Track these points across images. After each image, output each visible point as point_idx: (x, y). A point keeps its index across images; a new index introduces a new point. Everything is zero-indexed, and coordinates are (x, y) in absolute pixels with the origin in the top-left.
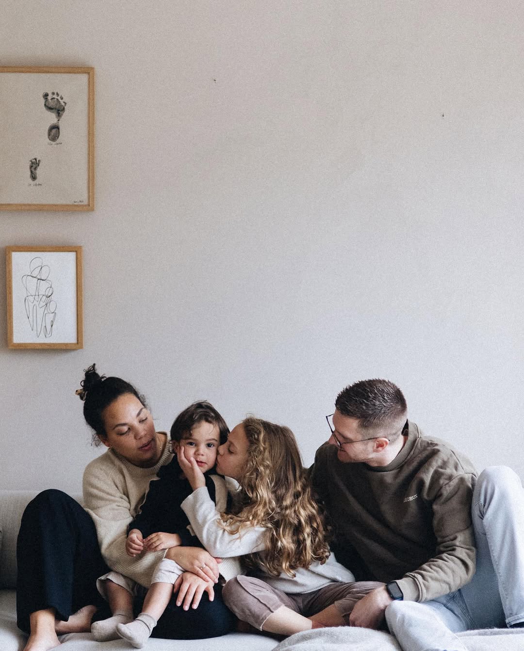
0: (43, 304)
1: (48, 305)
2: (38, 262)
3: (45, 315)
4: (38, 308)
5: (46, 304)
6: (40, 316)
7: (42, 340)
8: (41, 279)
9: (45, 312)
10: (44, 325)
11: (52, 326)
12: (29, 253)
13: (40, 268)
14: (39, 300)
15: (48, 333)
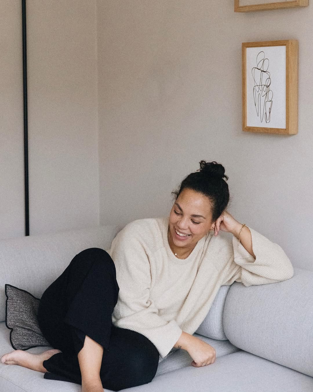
0: (264, 93)
1: (267, 94)
2: (261, 57)
3: (265, 103)
4: (261, 96)
5: (266, 94)
6: (262, 104)
7: (264, 125)
8: (263, 71)
9: (266, 101)
10: (264, 113)
11: (270, 113)
12: (256, 48)
13: (263, 60)
14: (262, 89)
15: (268, 118)
